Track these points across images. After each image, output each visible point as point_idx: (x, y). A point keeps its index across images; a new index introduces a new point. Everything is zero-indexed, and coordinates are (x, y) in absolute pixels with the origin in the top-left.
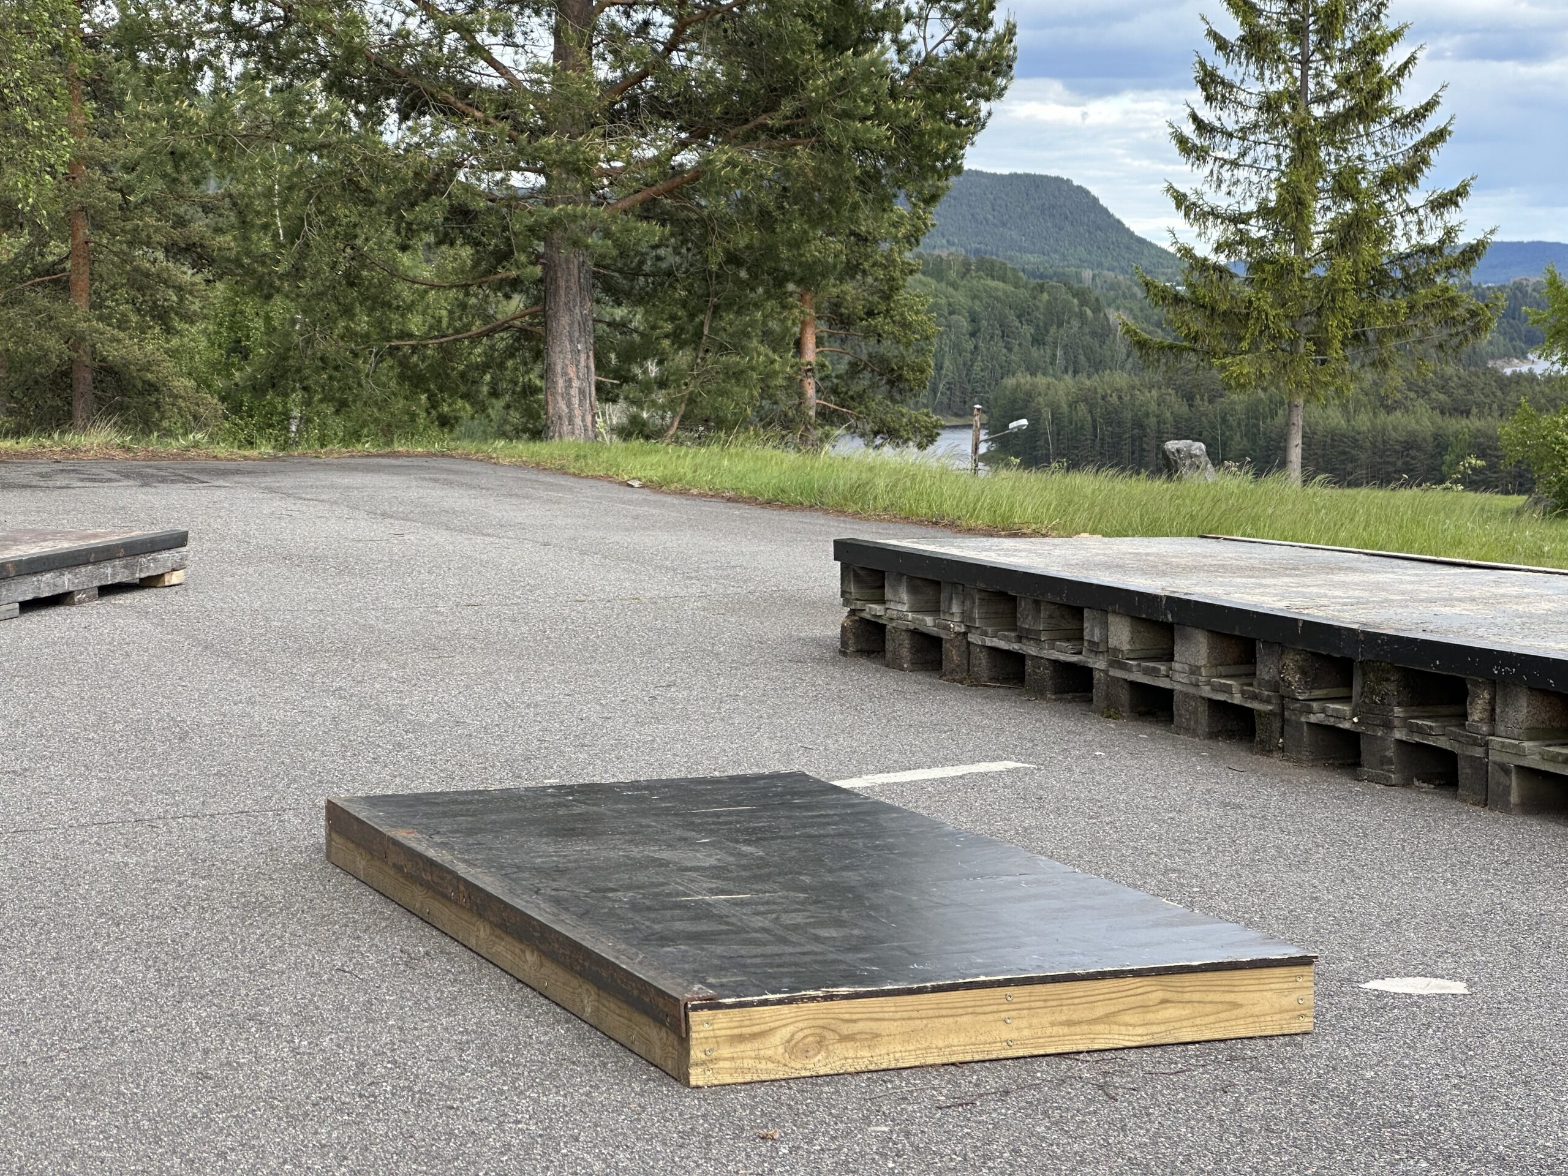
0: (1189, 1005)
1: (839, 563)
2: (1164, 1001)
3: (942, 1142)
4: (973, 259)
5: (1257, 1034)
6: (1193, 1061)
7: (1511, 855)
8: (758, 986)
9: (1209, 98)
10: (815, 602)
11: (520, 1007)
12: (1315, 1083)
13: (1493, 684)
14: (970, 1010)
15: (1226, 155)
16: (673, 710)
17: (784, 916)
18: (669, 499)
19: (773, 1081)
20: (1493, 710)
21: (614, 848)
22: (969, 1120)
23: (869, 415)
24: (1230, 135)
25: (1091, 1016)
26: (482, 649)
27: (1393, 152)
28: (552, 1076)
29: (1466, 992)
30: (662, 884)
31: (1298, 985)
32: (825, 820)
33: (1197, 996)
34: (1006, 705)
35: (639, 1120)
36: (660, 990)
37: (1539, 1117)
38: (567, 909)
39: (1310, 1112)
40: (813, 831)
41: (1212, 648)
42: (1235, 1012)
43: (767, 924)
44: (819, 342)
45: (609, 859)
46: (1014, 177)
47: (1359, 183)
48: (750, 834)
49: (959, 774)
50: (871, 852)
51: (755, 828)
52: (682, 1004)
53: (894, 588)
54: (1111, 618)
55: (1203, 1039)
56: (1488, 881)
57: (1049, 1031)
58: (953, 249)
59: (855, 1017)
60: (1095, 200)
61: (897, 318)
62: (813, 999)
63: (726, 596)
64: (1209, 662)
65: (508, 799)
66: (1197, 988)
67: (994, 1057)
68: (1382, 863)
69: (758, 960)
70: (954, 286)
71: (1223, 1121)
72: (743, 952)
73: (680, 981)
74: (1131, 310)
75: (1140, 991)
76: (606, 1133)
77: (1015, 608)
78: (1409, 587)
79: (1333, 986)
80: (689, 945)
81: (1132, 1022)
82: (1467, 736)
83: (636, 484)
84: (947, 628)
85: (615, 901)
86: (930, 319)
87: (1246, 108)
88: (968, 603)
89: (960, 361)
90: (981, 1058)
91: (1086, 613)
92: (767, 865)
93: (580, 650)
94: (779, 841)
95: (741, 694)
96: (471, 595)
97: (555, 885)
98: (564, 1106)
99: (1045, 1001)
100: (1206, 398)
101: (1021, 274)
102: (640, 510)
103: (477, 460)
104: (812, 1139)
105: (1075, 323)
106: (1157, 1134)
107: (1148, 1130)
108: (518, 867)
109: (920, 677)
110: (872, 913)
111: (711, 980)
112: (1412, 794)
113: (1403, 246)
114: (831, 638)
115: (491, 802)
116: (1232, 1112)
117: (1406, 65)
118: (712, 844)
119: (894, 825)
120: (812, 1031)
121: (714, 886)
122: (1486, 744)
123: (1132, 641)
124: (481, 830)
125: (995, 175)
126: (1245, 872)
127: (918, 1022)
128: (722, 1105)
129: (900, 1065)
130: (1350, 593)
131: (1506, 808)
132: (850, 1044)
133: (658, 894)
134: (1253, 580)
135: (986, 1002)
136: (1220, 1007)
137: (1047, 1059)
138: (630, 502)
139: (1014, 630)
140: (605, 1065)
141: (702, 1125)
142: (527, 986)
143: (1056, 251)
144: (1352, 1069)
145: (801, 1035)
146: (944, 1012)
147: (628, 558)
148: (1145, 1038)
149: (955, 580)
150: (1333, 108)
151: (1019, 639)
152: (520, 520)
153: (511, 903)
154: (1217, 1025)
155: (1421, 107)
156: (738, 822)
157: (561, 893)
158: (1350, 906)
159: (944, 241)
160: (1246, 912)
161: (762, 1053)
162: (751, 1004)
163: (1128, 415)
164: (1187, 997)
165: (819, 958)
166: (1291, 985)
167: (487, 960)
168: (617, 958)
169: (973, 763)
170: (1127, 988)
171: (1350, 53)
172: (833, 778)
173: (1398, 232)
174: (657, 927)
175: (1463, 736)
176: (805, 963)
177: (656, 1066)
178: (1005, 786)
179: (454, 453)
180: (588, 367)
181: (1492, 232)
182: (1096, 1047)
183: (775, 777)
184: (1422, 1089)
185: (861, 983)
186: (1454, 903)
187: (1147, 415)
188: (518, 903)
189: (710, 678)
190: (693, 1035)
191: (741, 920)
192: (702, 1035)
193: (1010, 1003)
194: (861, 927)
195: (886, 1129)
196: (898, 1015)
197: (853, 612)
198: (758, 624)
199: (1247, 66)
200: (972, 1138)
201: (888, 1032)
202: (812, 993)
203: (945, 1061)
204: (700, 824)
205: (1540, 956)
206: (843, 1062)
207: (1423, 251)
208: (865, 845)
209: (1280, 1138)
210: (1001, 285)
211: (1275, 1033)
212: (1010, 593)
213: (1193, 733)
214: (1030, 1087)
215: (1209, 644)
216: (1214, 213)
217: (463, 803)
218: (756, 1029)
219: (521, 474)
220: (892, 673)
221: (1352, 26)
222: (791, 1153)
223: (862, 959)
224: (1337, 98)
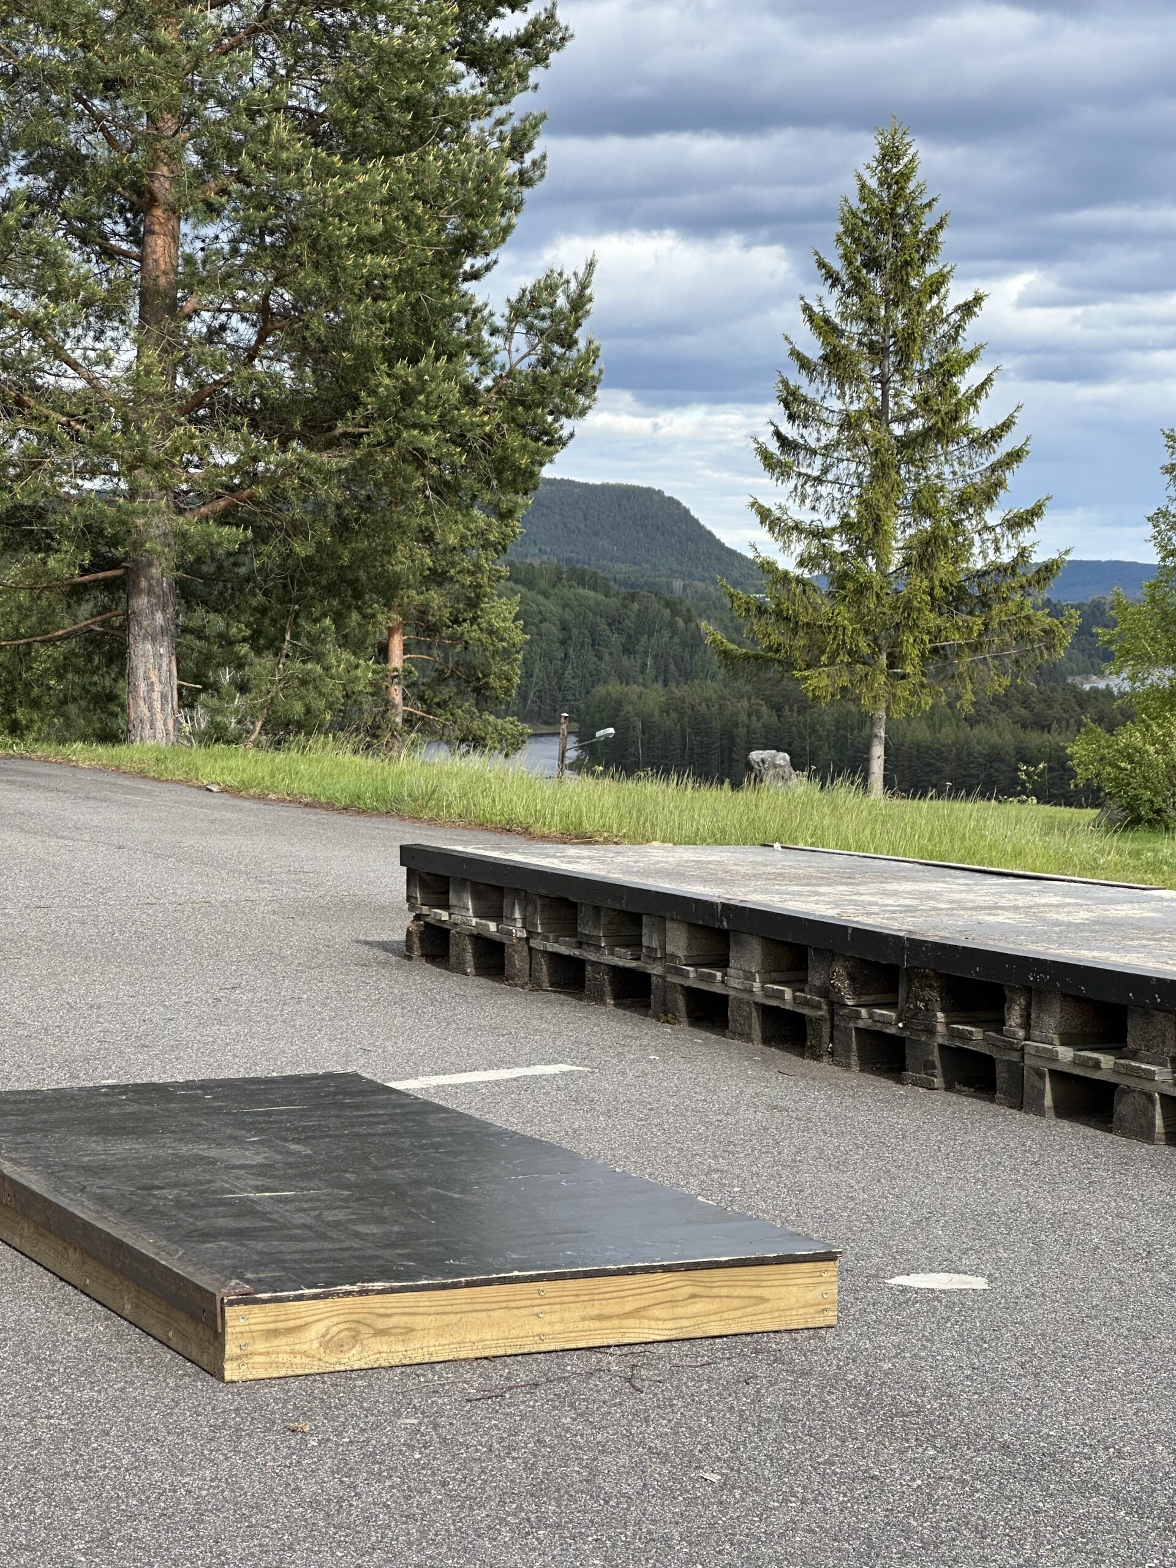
0: (718, 1300)
1: (404, 869)
2: (693, 1296)
3: (469, 1433)
4: (565, 568)
5: (782, 1328)
6: (719, 1354)
7: (1041, 1156)
8: (295, 1281)
9: (792, 417)
10: (384, 907)
11: (61, 1305)
12: (835, 1375)
13: (1028, 991)
14: (504, 1305)
15: (809, 471)
16: (236, 1011)
17: (326, 1213)
18: (247, 804)
19: (307, 1375)
20: (1029, 1016)
21: (163, 1147)
22: (497, 1412)
23: (455, 722)
24: (814, 452)
25: (621, 1311)
26: (48, 950)
27: (971, 472)
28: (88, 1372)
29: (986, 1287)
30: (209, 1182)
31: (821, 1280)
32: (375, 1120)
33: (724, 1291)
34: (566, 1009)
35: (171, 1414)
36: (197, 1285)
37: (1044, 1406)
38: (111, 1207)
39: (827, 1402)
40: (362, 1130)
41: (766, 954)
42: (762, 1306)
43: (309, 1221)
44: (406, 650)
45: (158, 1157)
46: (605, 488)
47: (938, 502)
48: (300, 1133)
49: (514, 1076)
50: (417, 1151)
51: (305, 1127)
52: (218, 1298)
53: (458, 892)
54: (669, 925)
55: (730, 1332)
56: (1017, 1181)
57: (581, 1325)
58: (545, 558)
59: (389, 1311)
60: (686, 511)
61: (484, 625)
62: (348, 1294)
63: (296, 900)
64: (763, 968)
65: (59, 1098)
66: (725, 1283)
67: (526, 1351)
68: (918, 1164)
69: (297, 1256)
70: (546, 594)
71: (744, 1411)
72: (283, 1248)
73: (218, 1276)
74: (722, 620)
75: (670, 1285)
76: (137, 1427)
77: (576, 913)
78: (957, 896)
79: (860, 1282)
80: (231, 1241)
81: (662, 1316)
82: (1005, 1041)
83: (215, 789)
84: (510, 933)
85: (160, 1198)
86: (516, 627)
87: (829, 426)
88: (530, 909)
89: (551, 668)
90: (513, 1352)
91: (645, 919)
92: (314, 1163)
93: (148, 953)
94: (327, 1140)
95: (305, 996)
96: (41, 898)
97: (101, 1183)
98: (98, 1402)
99: (577, 1295)
100: (795, 708)
101: (612, 583)
102: (217, 814)
103: (56, 762)
104: (342, 1432)
105: (666, 633)
106: (679, 1424)
107: (670, 1421)
108: (65, 1166)
109: (483, 981)
110: (413, 1210)
111: (249, 1276)
112: (953, 1097)
113: (979, 564)
114: (398, 942)
115: (43, 1101)
116: (752, 1401)
117: (983, 385)
118: (260, 1142)
119: (442, 1125)
120: (347, 1325)
121: (260, 1183)
122: (1022, 1048)
123: (689, 947)
124: (31, 1129)
125: (586, 485)
126: (786, 1173)
127: (453, 1316)
128: (255, 1399)
129: (434, 1359)
130: (901, 902)
131: (1040, 1112)
132: (384, 1339)
133: (204, 1192)
134: (809, 888)
135: (519, 1297)
136: (747, 1302)
137: (578, 1352)
138: (208, 806)
139: (575, 936)
140: (141, 1361)
141: (234, 1419)
142: (70, 1284)
143: (647, 561)
144: (872, 1361)
145: (336, 1329)
146: (478, 1307)
147: (203, 863)
148: (674, 1332)
149: (518, 886)
150: (912, 428)
151: (580, 945)
152: (96, 823)
153: (54, 1200)
154: (744, 1319)
155: (998, 428)
156: (288, 1121)
157: (107, 1191)
158: (884, 1205)
159: (536, 550)
160: (784, 1211)
161: (297, 1347)
162: (287, 1299)
163: (716, 724)
164: (715, 1291)
165: (357, 1253)
166: (816, 1280)
167: (31, 1259)
168: (157, 1254)
169: (528, 1066)
170: (657, 1283)
171: (930, 374)
172: (389, 1080)
173: (976, 550)
174: (200, 1224)
175: (1000, 1040)
176: (344, 1259)
177: (193, 1362)
178: (559, 1089)
179: (33, 756)
180: (170, 671)
181: (1067, 552)
182: (626, 1341)
183: (328, 1076)
184: (936, 1380)
185: (397, 1280)
186: (983, 1202)
187: (736, 725)
188: (62, 1201)
189: (276, 980)
190: (229, 1330)
191: (283, 1216)
192: (238, 1330)
193: (543, 1298)
194: (402, 1224)
195: (416, 1422)
196: (433, 1310)
197: (418, 917)
198: (327, 928)
199: (829, 385)
200: (499, 1429)
201: (422, 1326)
202: (348, 1288)
203: (478, 1355)
204: (250, 1123)
205: (1060, 1254)
206: (378, 1356)
207: (998, 569)
208: (412, 1144)
209: (797, 1427)
210: (592, 594)
211: (800, 1327)
212: (571, 899)
213: (747, 1037)
214: (559, 1380)
215: (763, 950)
216: (797, 527)
217: (15, 1102)
218: (291, 1324)
219: (99, 777)
220: (456, 977)
221: (930, 347)
222: (320, 1445)
223: (400, 1255)
224: (917, 418)
